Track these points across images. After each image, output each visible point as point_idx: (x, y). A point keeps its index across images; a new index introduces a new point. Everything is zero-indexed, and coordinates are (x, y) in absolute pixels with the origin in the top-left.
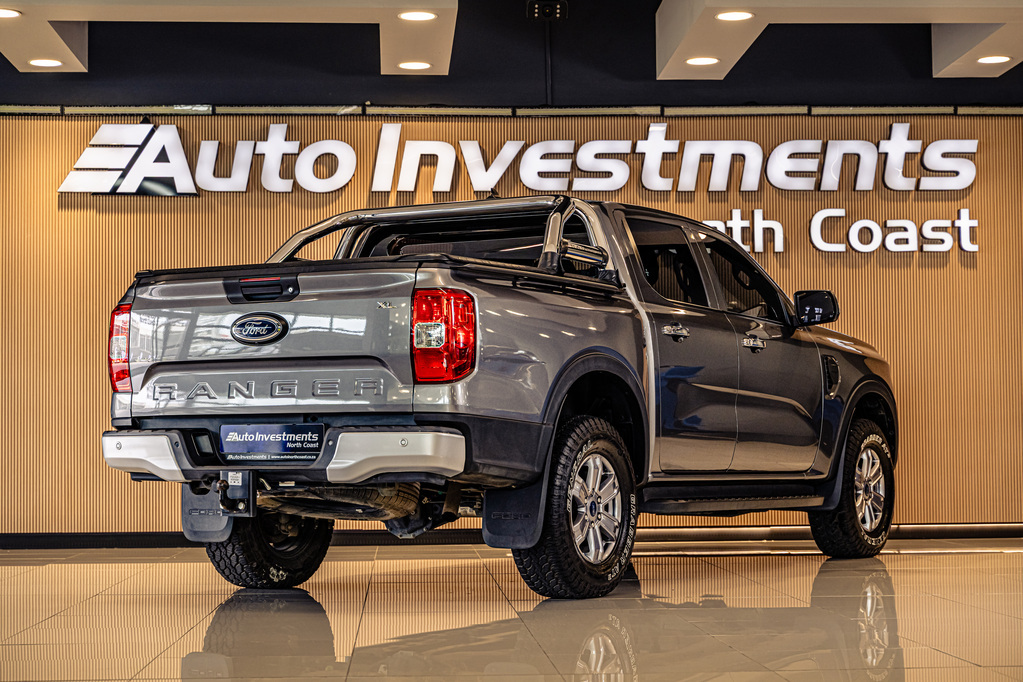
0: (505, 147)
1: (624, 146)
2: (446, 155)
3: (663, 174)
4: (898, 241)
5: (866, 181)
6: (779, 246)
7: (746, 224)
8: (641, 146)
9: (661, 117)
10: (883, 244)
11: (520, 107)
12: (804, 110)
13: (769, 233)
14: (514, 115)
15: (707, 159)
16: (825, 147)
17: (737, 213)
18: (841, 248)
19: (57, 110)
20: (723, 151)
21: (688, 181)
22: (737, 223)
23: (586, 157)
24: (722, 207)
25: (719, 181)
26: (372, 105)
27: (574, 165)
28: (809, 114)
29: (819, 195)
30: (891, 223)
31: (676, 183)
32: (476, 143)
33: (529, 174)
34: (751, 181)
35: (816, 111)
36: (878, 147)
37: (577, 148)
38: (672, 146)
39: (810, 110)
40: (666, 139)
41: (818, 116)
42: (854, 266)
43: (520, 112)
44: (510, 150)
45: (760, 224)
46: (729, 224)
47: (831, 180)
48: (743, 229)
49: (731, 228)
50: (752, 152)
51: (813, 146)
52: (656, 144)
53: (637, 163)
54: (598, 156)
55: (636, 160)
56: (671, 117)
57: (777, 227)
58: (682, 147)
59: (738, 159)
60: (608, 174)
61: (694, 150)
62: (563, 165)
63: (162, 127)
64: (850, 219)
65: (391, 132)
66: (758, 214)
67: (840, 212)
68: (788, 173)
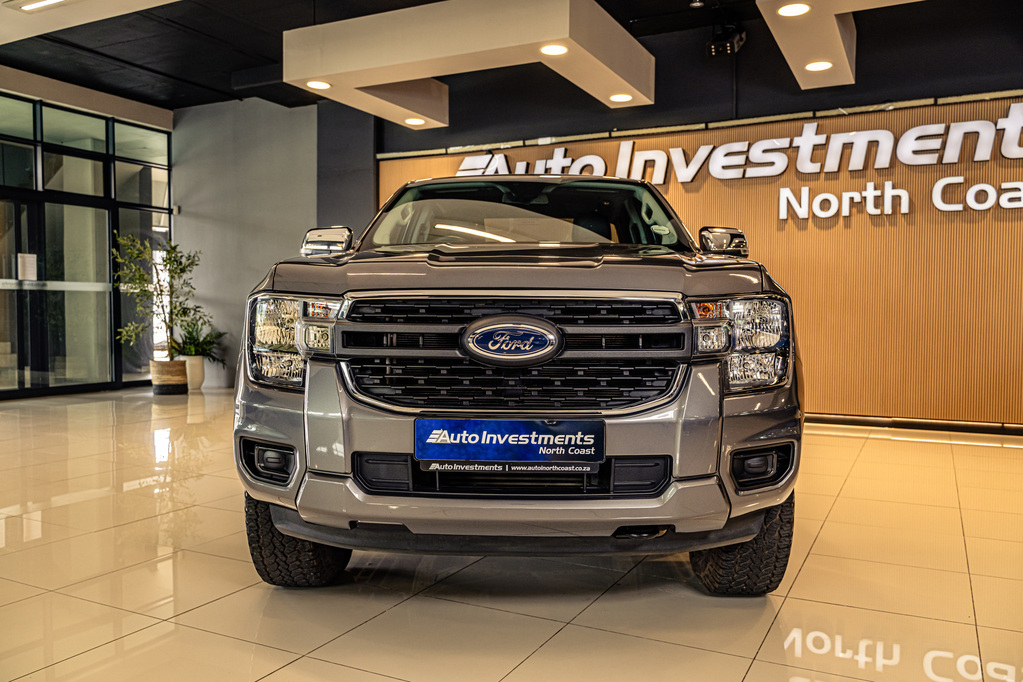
0: (700, 150)
1: (784, 143)
2: (660, 159)
3: (813, 160)
4: (1011, 200)
5: (983, 152)
6: (905, 208)
7: (878, 193)
8: (797, 141)
9: (814, 118)
10: (998, 203)
11: (711, 122)
12: (931, 101)
13: (896, 200)
14: (707, 128)
15: (848, 147)
16: (947, 129)
17: (870, 185)
18: (959, 207)
19: (443, 151)
20: (860, 139)
21: (832, 164)
22: (870, 193)
23: (756, 154)
24: (858, 182)
25: (857, 161)
26: (618, 130)
27: (747, 158)
28: (935, 104)
29: (942, 167)
30: (1005, 185)
31: (822, 167)
32: (680, 149)
33: (716, 169)
34: (883, 160)
35: (941, 101)
36: (996, 125)
37: (750, 146)
38: (821, 139)
39: (936, 101)
40: (816, 134)
41: (944, 105)
42: (972, 221)
43: (711, 125)
44: (703, 152)
45: (889, 192)
46: (864, 194)
47: (952, 154)
48: (876, 198)
49: (865, 198)
50: (885, 138)
51: (939, 128)
52: (808, 138)
53: (793, 155)
54: (765, 151)
55: (792, 151)
56: (822, 117)
57: (904, 195)
58: (828, 139)
59: (873, 145)
60: (772, 164)
61: (838, 141)
62: (740, 160)
63: (496, 156)
64: (968, 184)
65: (626, 147)
66: (888, 185)
67: (960, 179)
68: (916, 152)
